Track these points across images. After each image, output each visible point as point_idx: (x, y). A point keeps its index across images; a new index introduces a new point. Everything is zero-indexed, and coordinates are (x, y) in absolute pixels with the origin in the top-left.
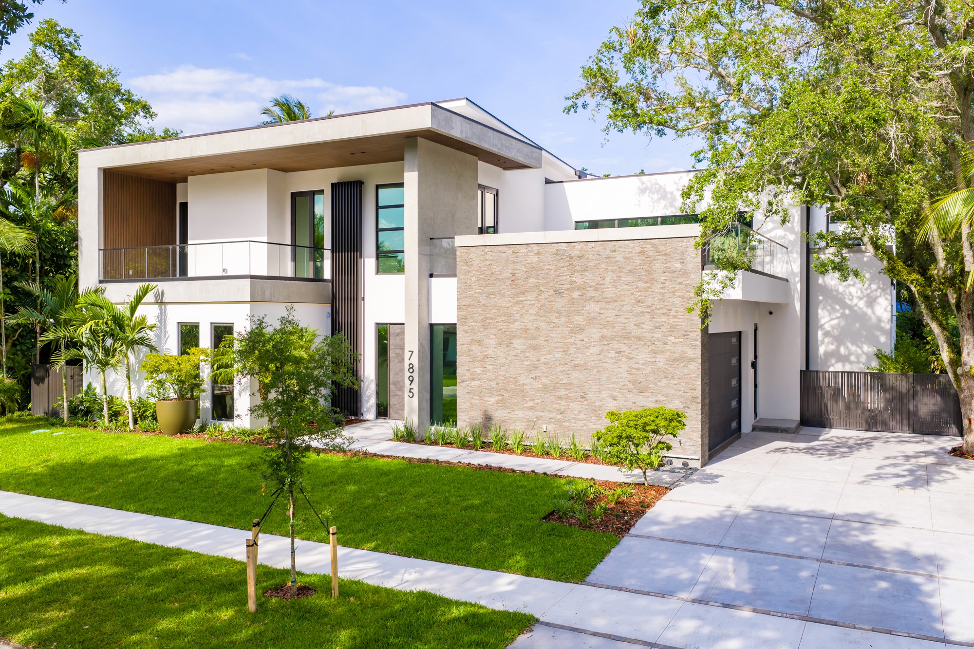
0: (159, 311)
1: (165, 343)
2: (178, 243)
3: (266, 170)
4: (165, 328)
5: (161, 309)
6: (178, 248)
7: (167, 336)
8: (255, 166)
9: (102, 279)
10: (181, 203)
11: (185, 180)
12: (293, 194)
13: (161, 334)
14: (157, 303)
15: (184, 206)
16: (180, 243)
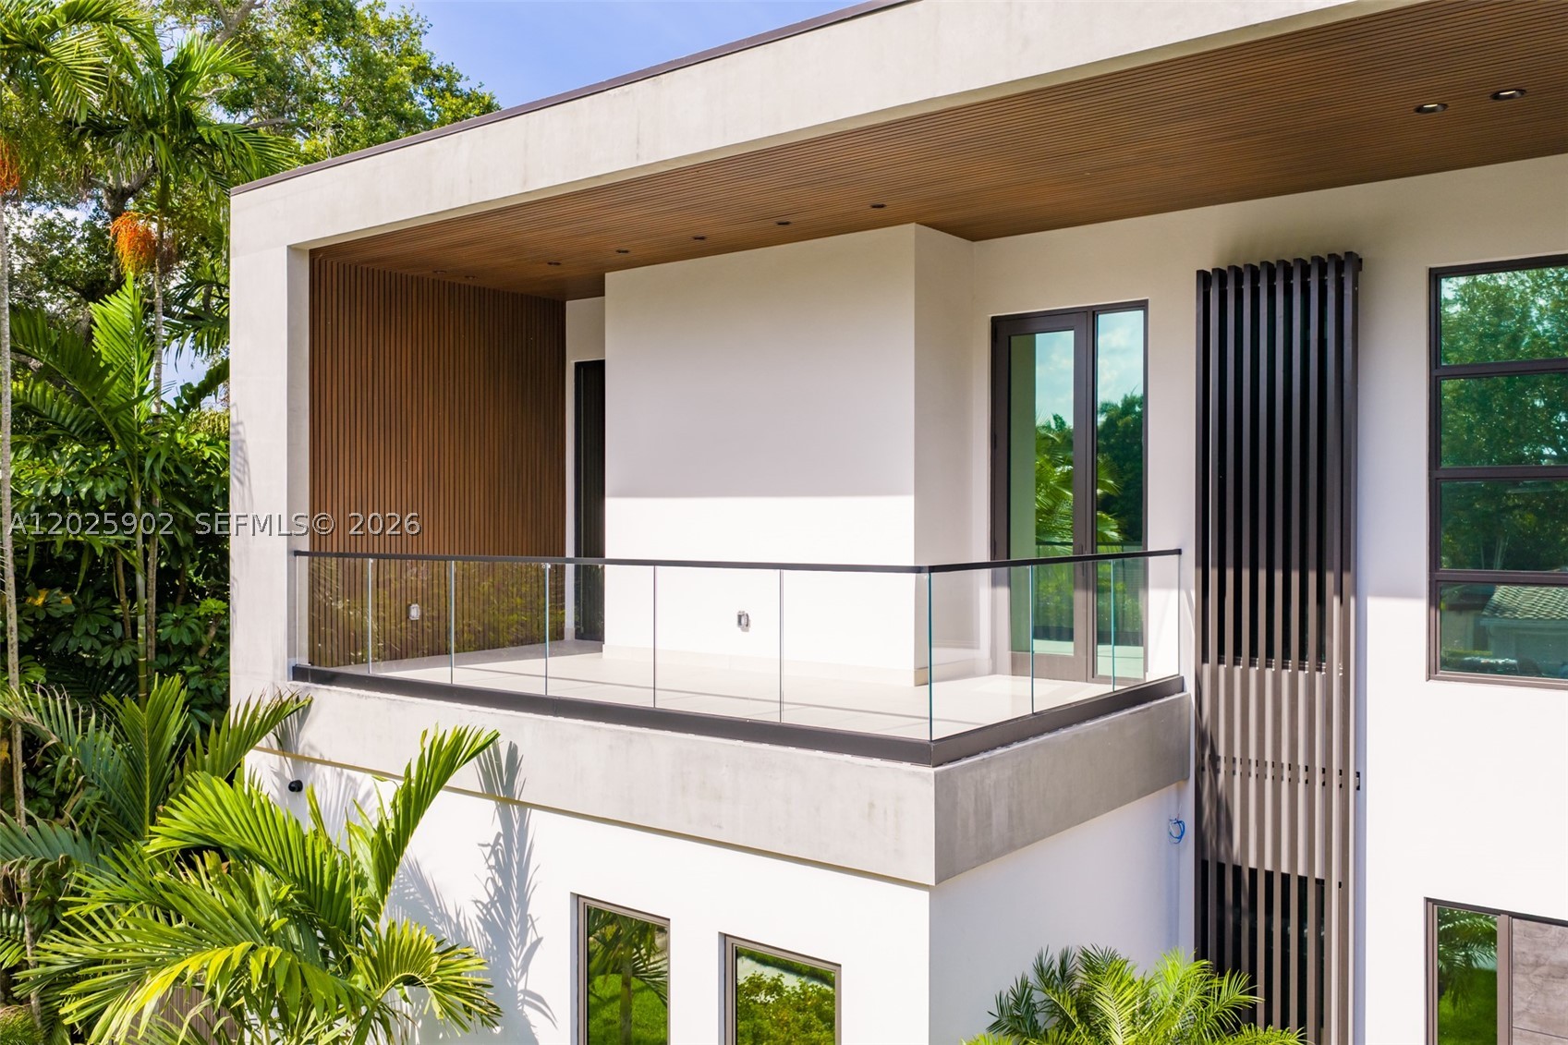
0: (498, 827)
1: (525, 968)
2: (570, 552)
3: (911, 228)
4: (524, 902)
5: (506, 821)
6: (570, 570)
7: (531, 938)
8: (877, 216)
9: (304, 661)
10: (578, 365)
11: (596, 288)
12: (997, 323)
13: (507, 923)
14: (489, 793)
15: (593, 375)
16: (577, 554)
